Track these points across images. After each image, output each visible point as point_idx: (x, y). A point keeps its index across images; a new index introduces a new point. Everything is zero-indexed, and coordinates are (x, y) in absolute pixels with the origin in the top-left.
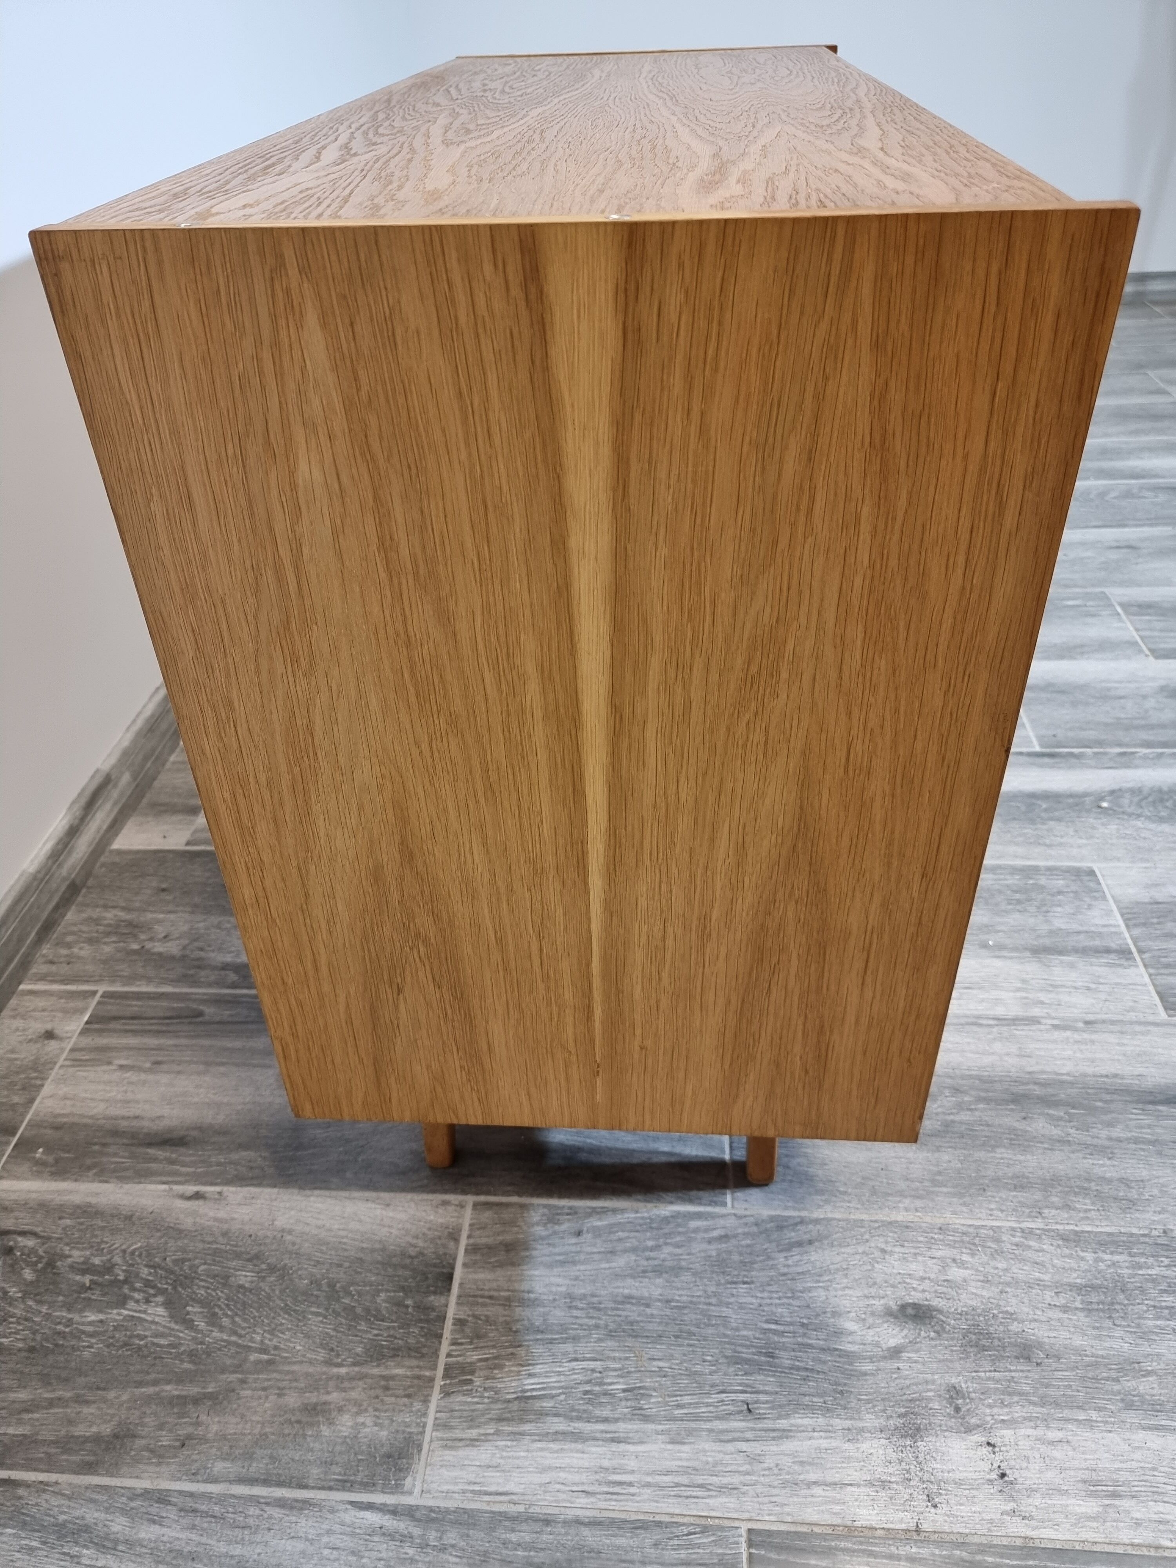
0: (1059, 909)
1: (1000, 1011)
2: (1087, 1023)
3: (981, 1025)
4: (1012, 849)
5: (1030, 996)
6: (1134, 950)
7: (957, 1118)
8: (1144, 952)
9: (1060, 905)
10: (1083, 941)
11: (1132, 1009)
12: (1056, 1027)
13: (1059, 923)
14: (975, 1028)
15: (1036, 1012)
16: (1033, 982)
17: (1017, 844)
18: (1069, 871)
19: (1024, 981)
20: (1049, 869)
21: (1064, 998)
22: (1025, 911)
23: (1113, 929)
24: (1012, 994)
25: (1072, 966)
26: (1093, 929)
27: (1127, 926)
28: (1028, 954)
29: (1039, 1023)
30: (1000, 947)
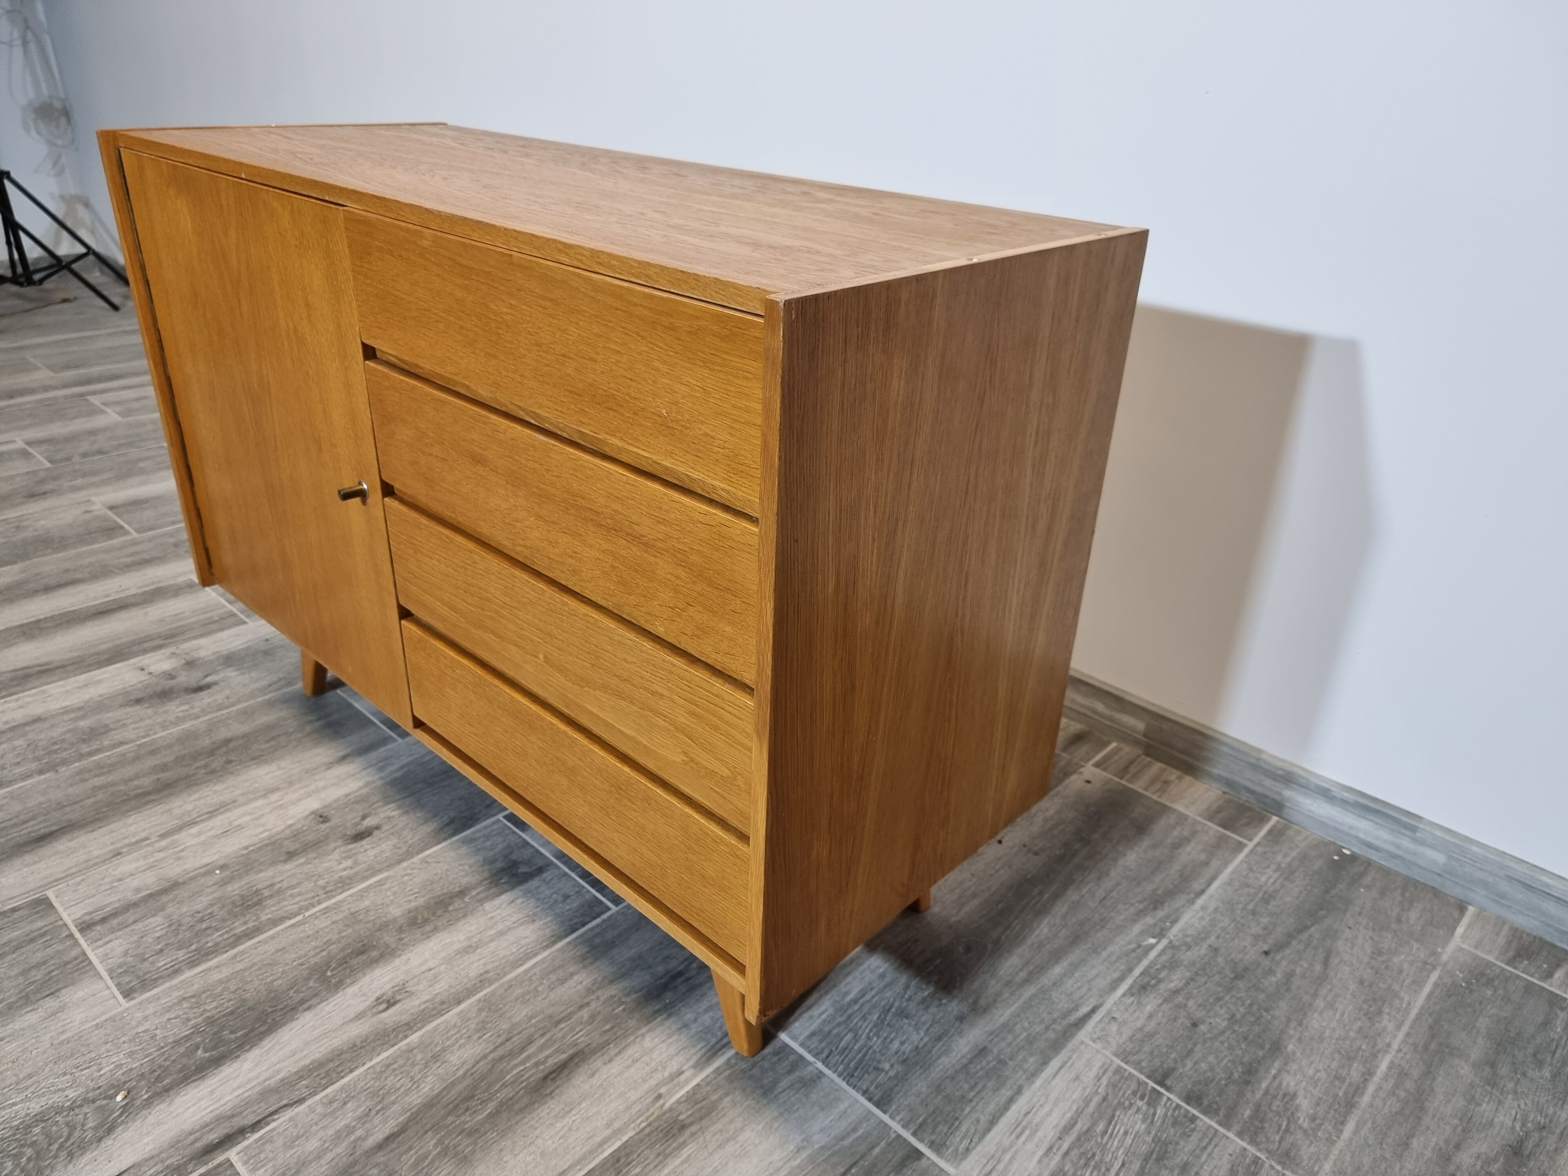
0: (158, 934)
1: (194, 830)
2: (119, 854)
3: (207, 813)
4: (225, 972)
5: (171, 851)
6: (78, 935)
7: (207, 760)
8: (67, 936)
9: (158, 938)
10: (130, 916)
11: (79, 884)
12: (146, 839)
13: (158, 920)
14: (210, 809)
15: (164, 843)
16: (171, 862)
17: (220, 982)
18: (155, 982)
19: (179, 858)
20: (177, 972)
21: (142, 863)
22: (192, 916)
23: (100, 943)
24: (188, 844)
25: (138, 890)
26: (120, 933)
27: (84, 954)
28: (181, 880)
29: (160, 836)
30: (210, 873)
